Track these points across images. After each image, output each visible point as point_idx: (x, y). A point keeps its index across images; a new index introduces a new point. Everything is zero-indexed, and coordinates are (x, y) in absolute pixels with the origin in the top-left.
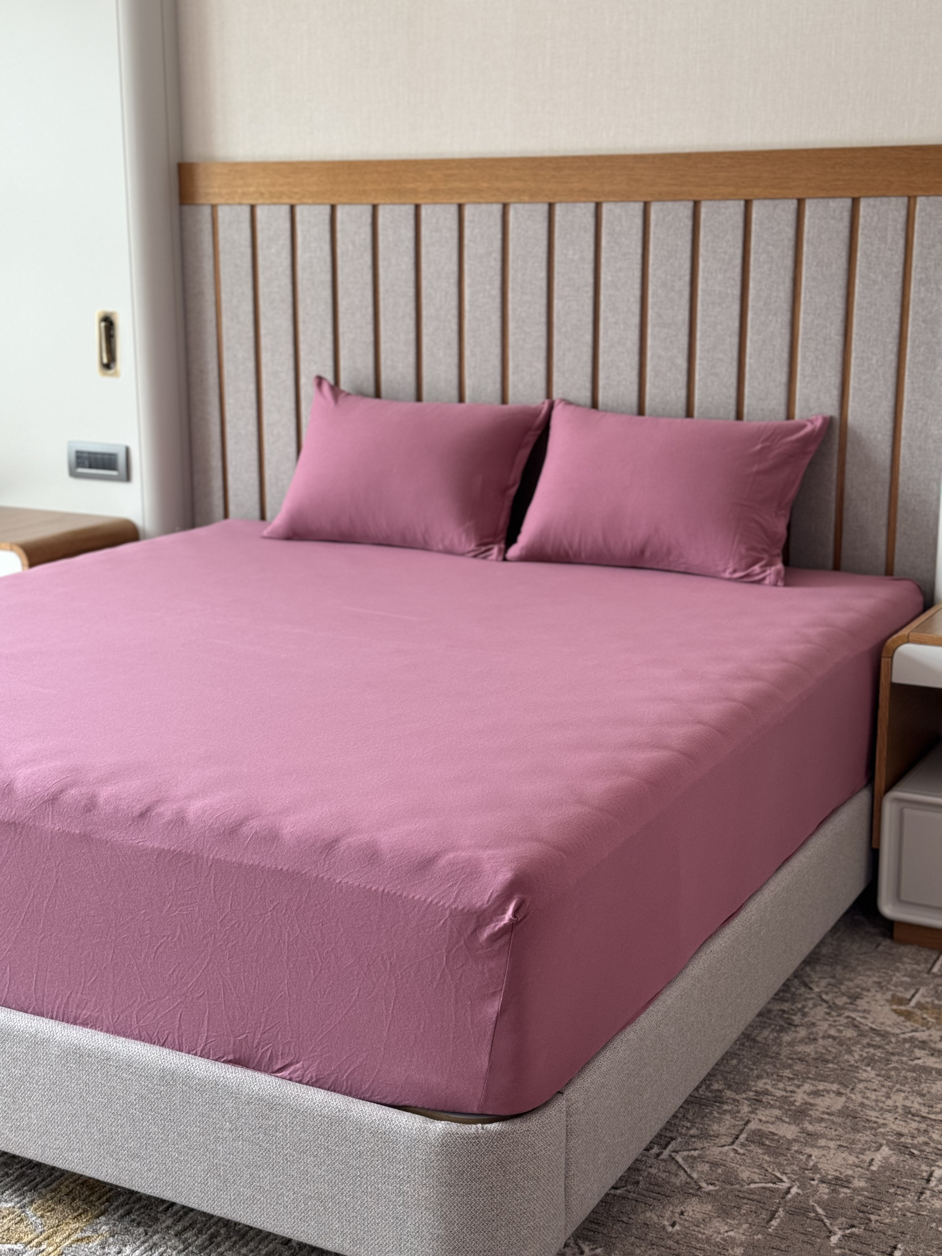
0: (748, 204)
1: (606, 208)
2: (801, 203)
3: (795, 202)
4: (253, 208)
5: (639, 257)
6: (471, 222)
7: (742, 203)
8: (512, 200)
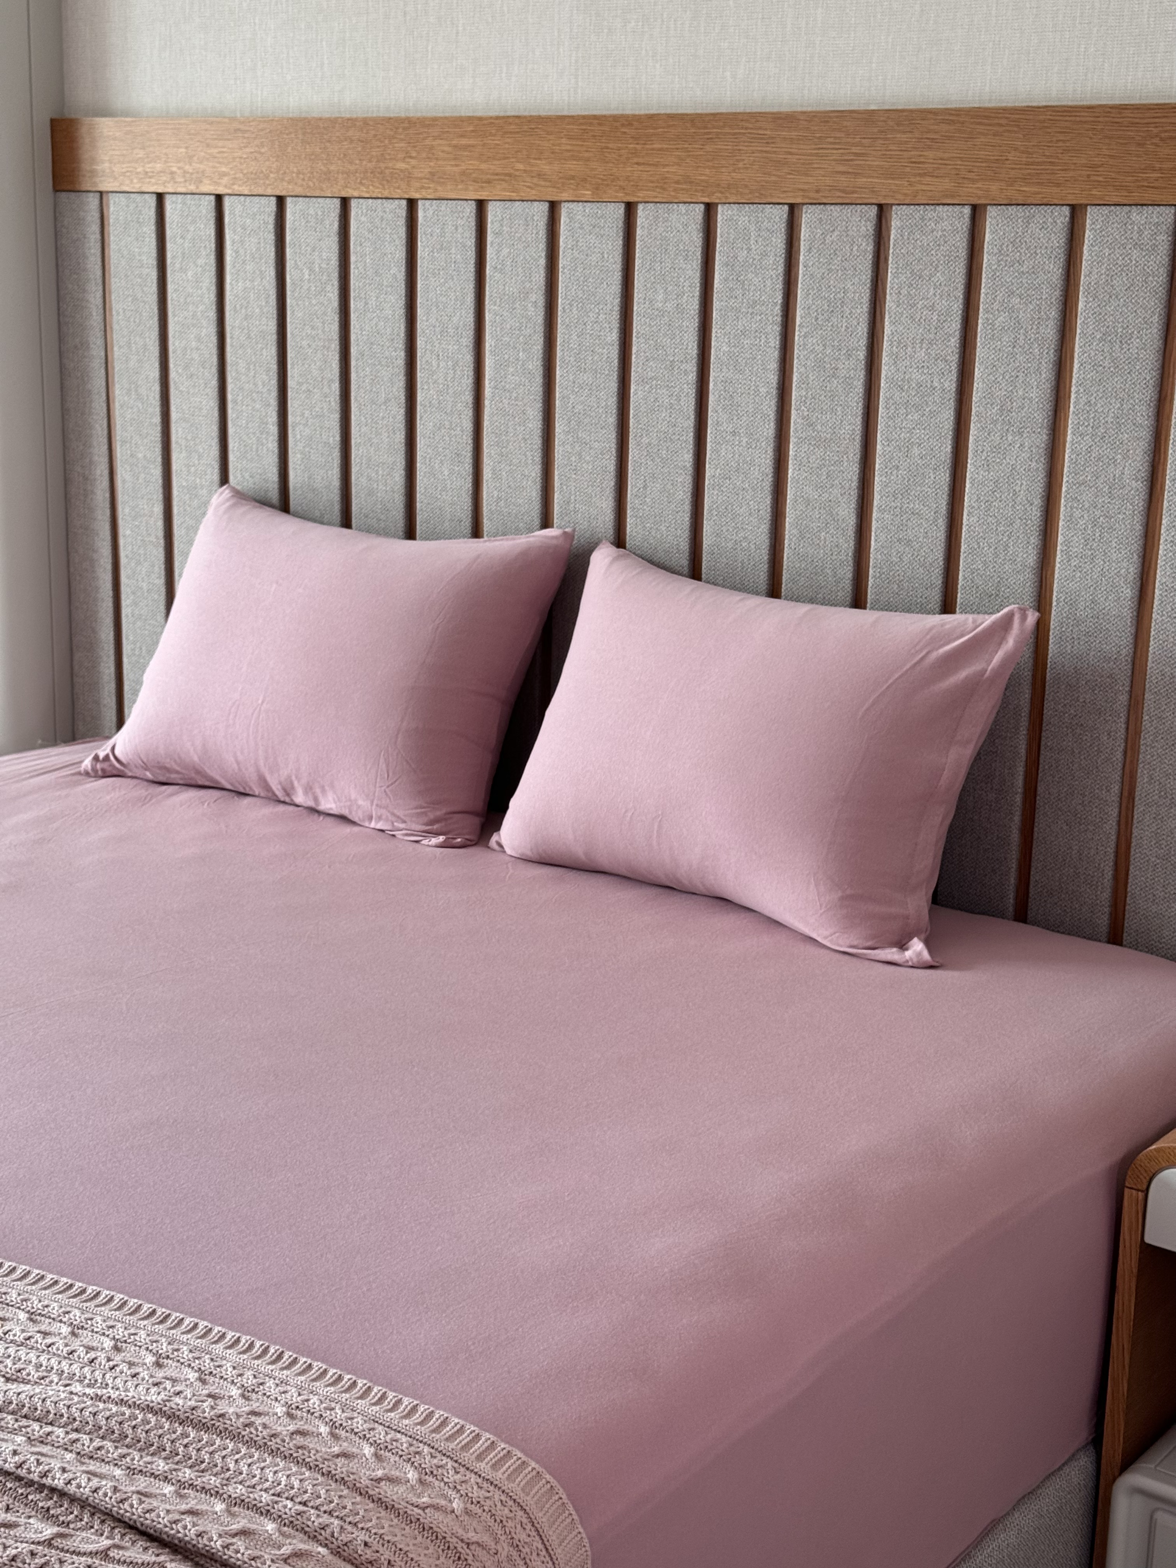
0: (977, 213)
1: (723, 214)
2: (1077, 213)
3: (1066, 210)
4: (160, 198)
5: (778, 310)
6: (497, 234)
7: (967, 210)
8: (564, 196)
